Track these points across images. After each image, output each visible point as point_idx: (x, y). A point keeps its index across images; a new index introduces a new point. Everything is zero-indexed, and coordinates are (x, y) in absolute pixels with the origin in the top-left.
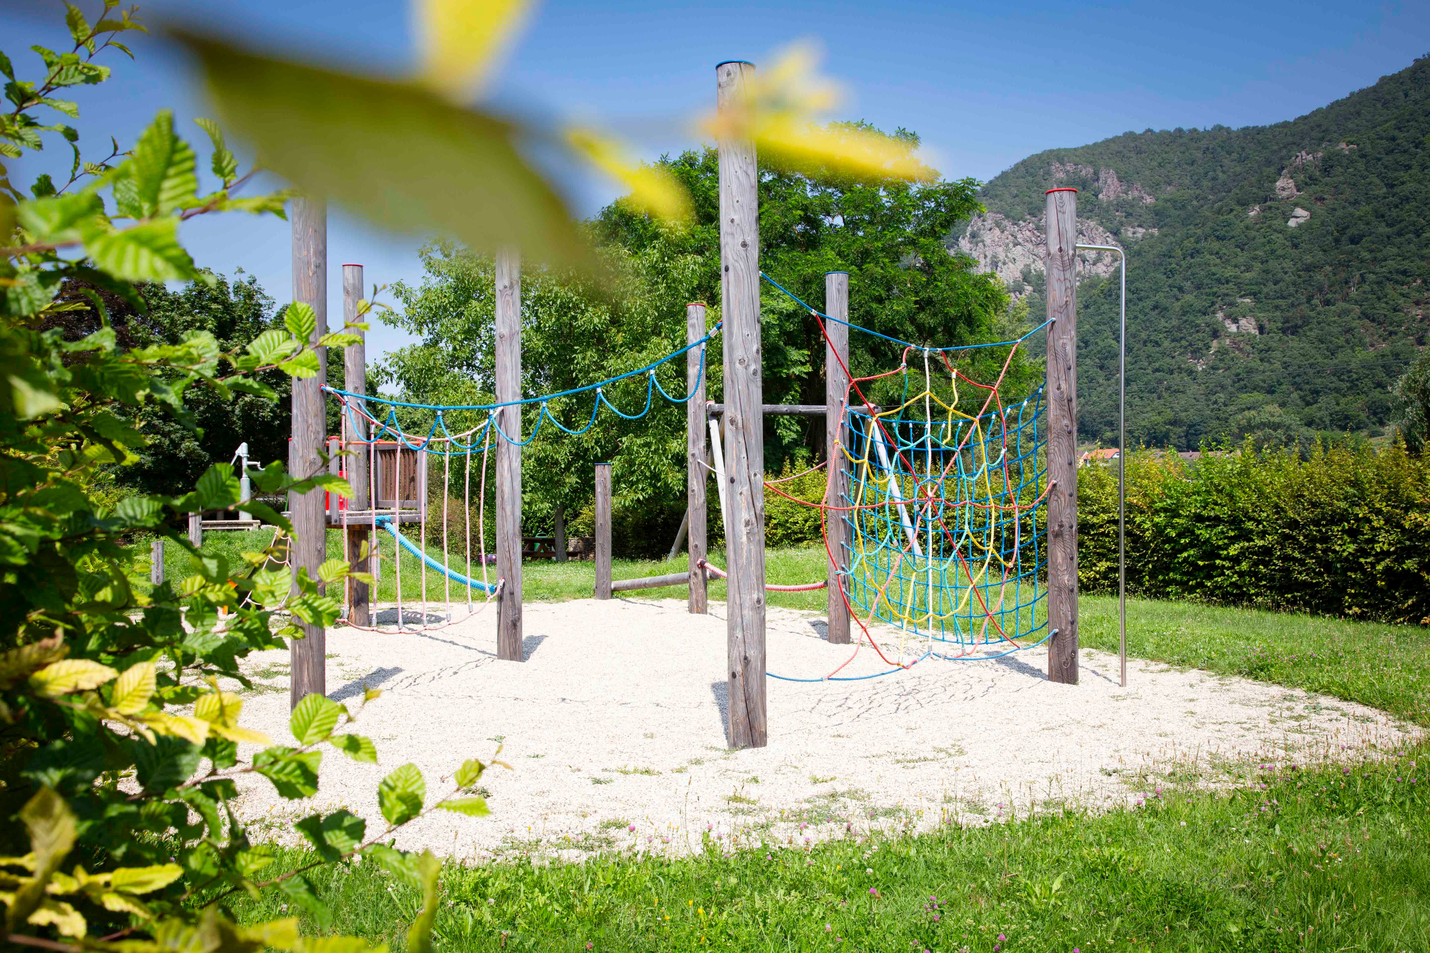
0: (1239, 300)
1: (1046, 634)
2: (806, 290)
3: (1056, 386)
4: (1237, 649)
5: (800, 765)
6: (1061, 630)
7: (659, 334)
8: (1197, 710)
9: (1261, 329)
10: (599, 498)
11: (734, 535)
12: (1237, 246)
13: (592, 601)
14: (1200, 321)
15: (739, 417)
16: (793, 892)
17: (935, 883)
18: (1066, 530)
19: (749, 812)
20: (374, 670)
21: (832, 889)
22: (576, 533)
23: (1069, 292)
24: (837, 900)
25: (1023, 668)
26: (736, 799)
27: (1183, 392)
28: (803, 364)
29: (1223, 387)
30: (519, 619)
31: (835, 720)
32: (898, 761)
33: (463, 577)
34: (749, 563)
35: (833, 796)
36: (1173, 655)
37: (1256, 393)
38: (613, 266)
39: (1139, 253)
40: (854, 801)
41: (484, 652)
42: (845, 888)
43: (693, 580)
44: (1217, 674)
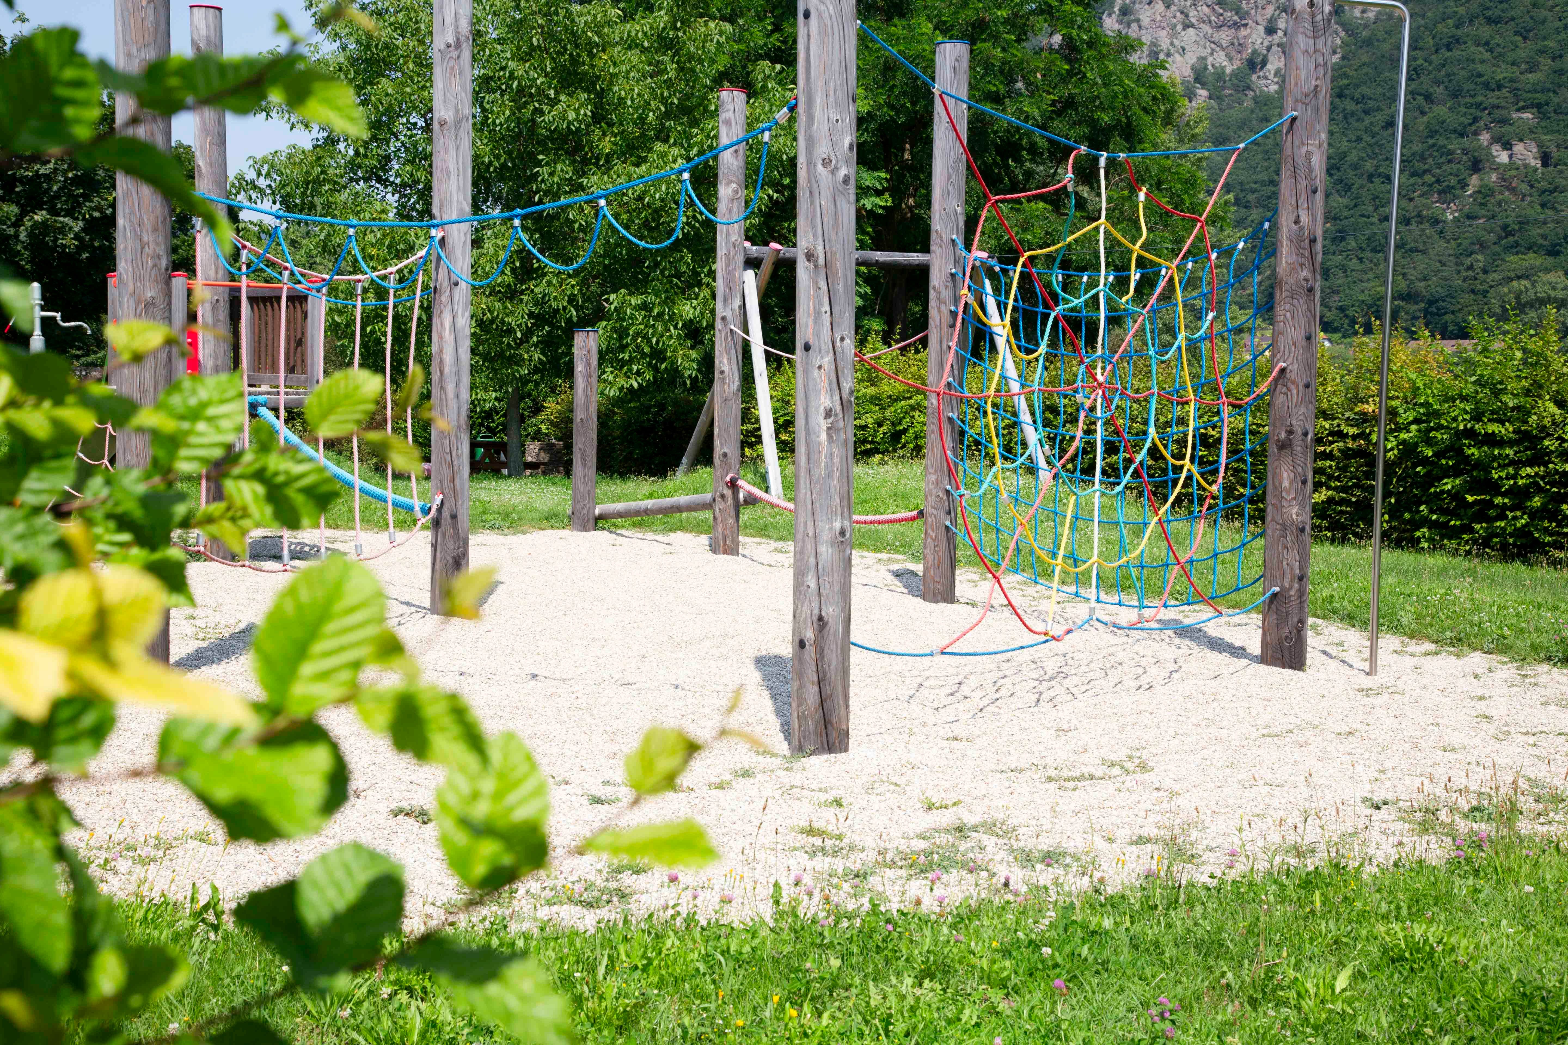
0: (1515, 116)
1: (1259, 595)
2: (886, 81)
3: (1293, 218)
4: (1543, 623)
5: (902, 781)
6: (1283, 589)
7: (666, 140)
8: (1493, 712)
9: (1545, 159)
10: (580, 381)
11: (808, 432)
12: (1517, 33)
13: (566, 533)
14: (1455, 145)
15: (820, 249)
16: (927, 982)
17: (1148, 972)
18: (1297, 439)
19: (836, 853)
20: (242, 626)
21: (987, 978)
22: (537, 436)
23: (1321, 71)
24: (996, 996)
25: (1217, 645)
26: (810, 831)
27: (1424, 252)
28: (879, 193)
29: (1482, 245)
30: (465, 554)
31: (946, 715)
32: (1050, 779)
33: (379, 491)
34: (830, 475)
35: (960, 829)
36: (1443, 630)
37: (1531, 255)
38: (598, 33)
39: (1368, 42)
40: (994, 839)
41: (408, 604)
42: (1008, 978)
43: (719, 505)
44: (1513, 659)
